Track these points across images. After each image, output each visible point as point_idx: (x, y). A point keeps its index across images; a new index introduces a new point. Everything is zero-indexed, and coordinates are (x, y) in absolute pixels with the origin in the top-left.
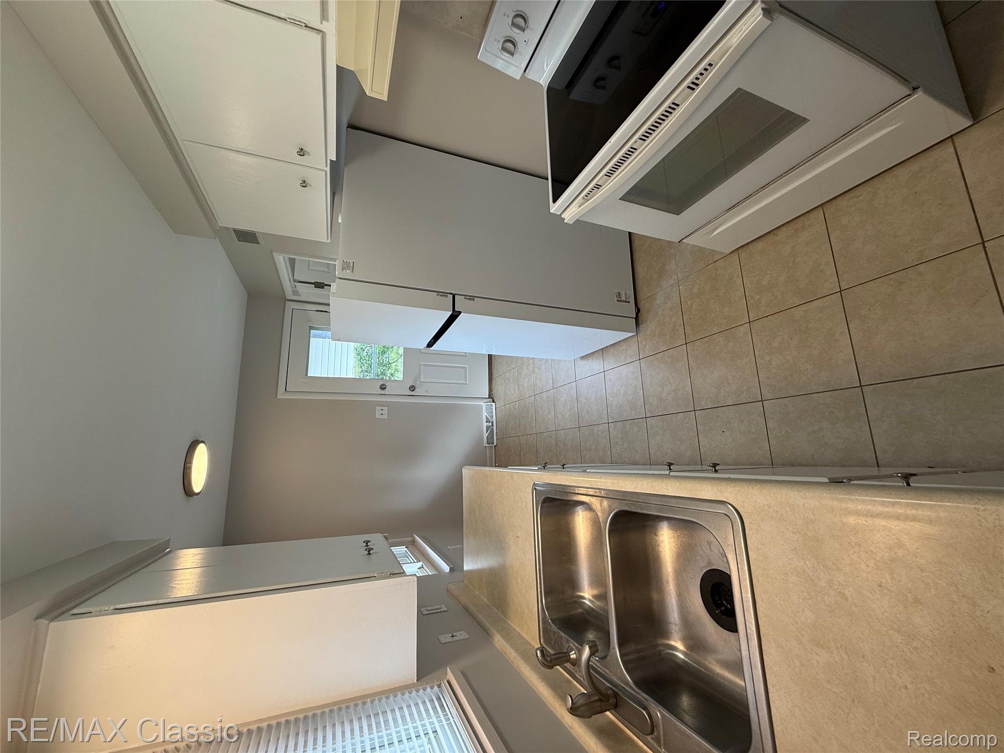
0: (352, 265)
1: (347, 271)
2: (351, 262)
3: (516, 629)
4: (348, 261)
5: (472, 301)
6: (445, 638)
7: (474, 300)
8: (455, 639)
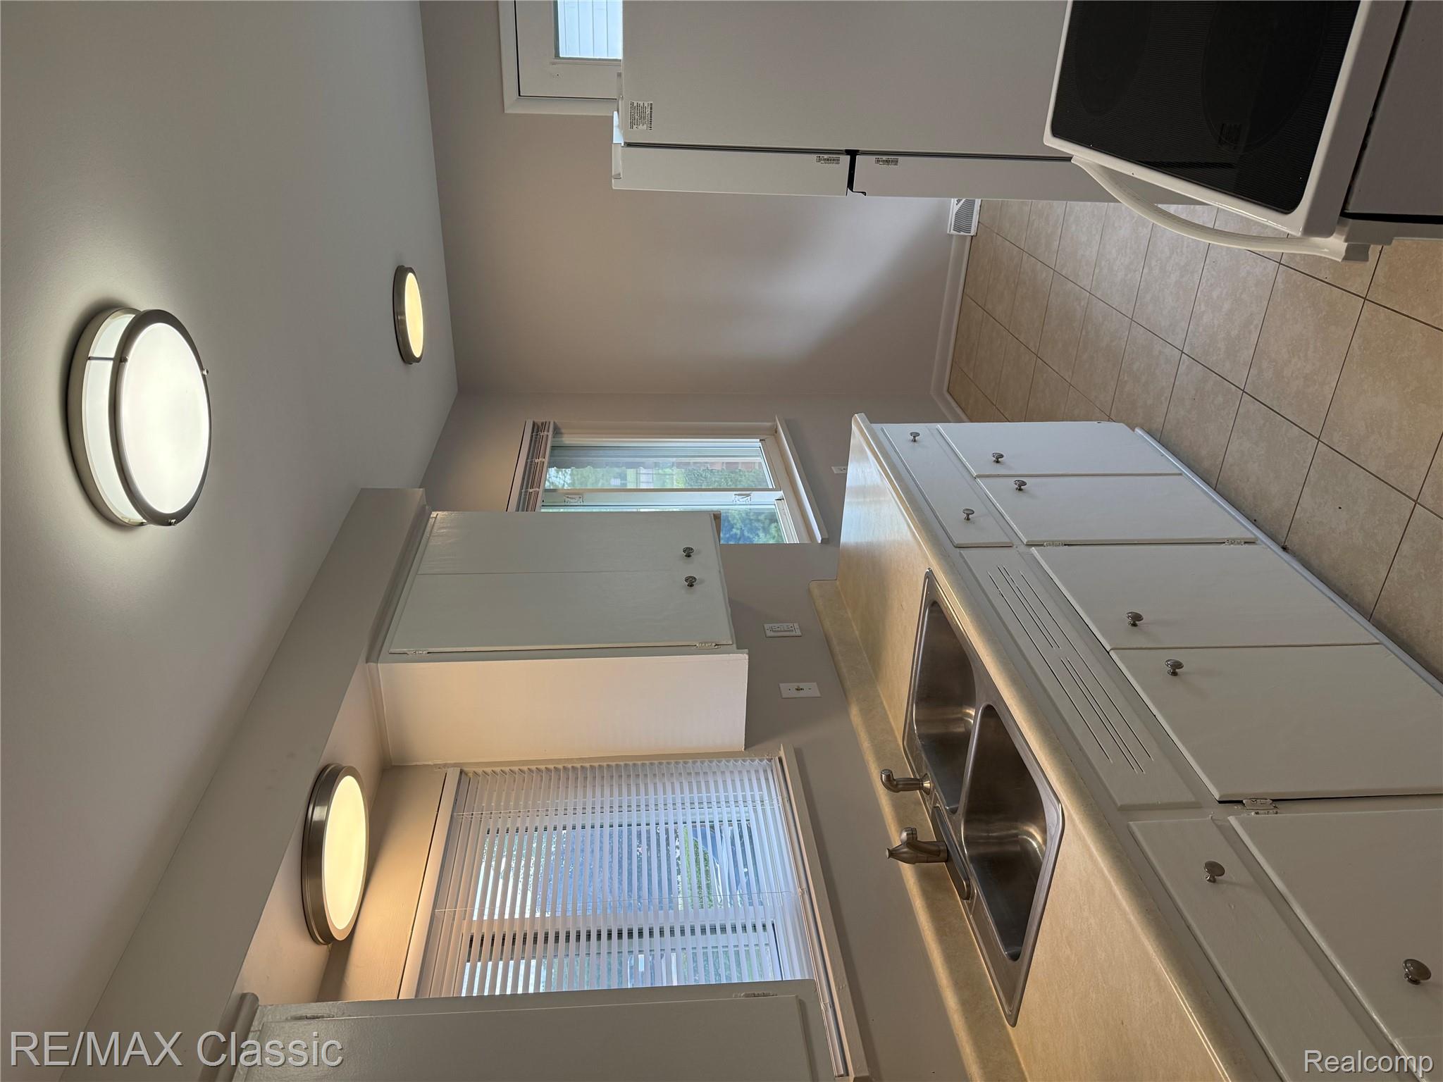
0: (648, 111)
1: (640, 127)
2: (646, 105)
3: (884, 702)
4: (642, 105)
5: (892, 167)
6: (788, 689)
7: (896, 162)
8: (801, 694)
